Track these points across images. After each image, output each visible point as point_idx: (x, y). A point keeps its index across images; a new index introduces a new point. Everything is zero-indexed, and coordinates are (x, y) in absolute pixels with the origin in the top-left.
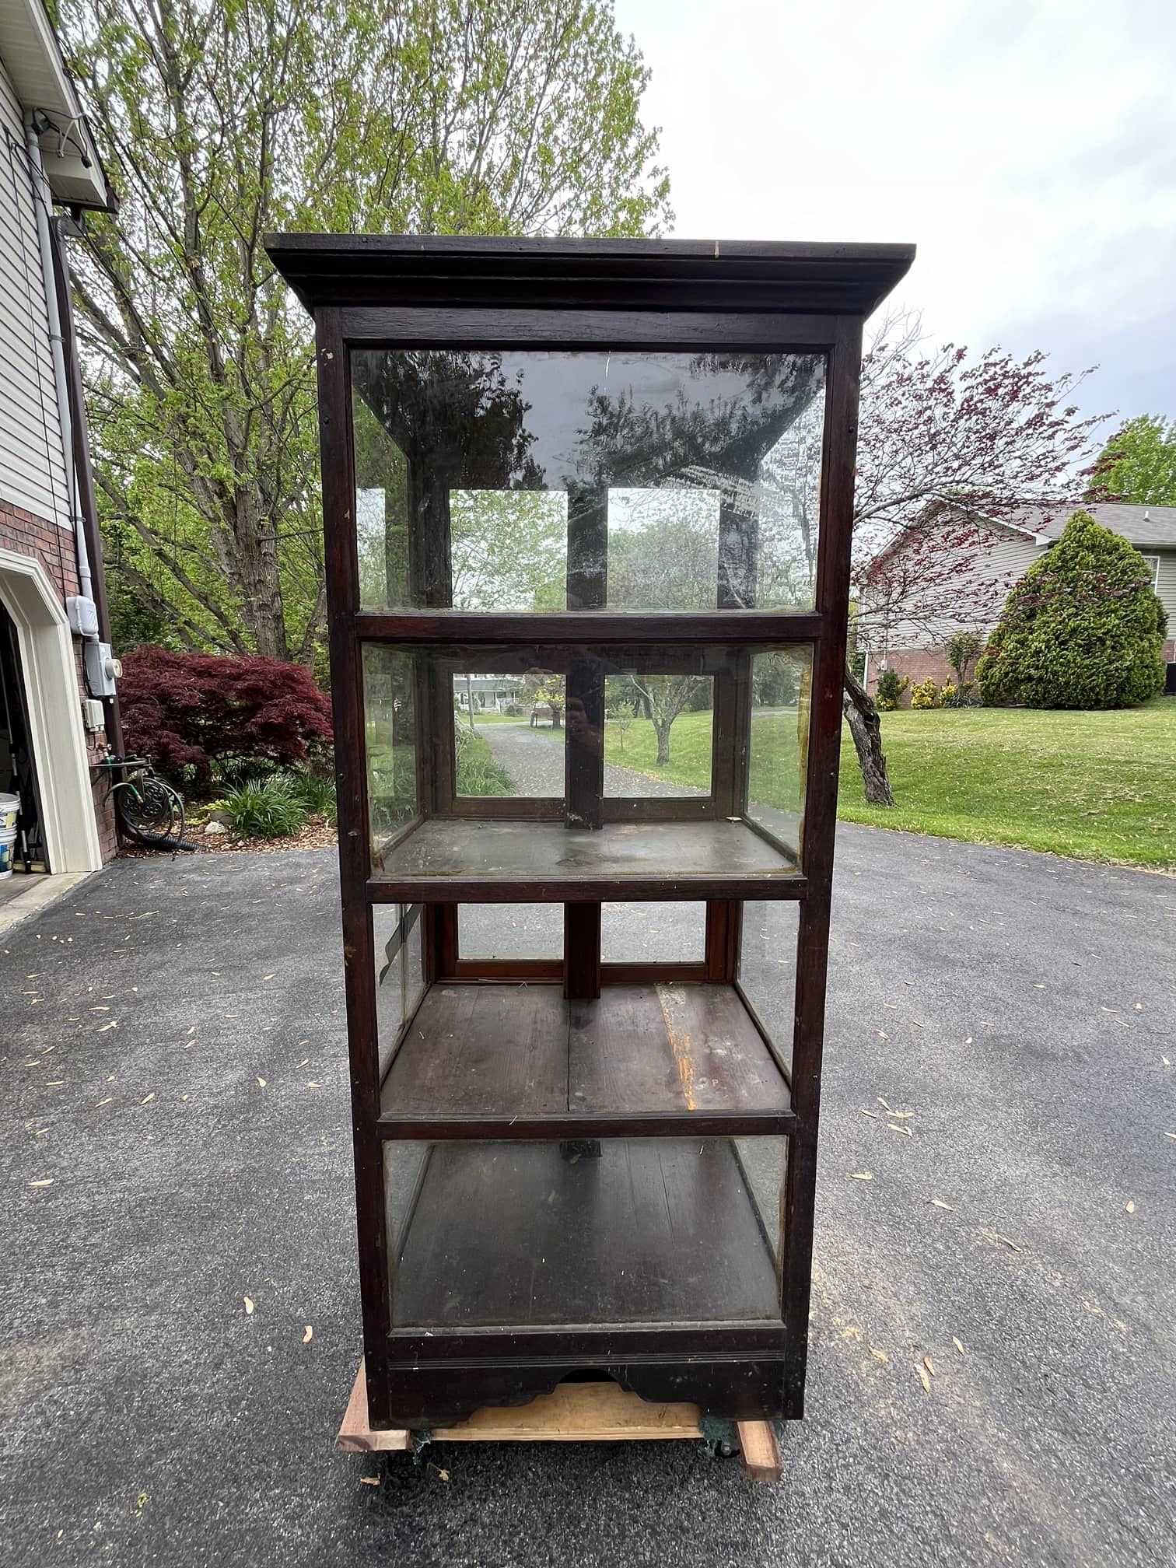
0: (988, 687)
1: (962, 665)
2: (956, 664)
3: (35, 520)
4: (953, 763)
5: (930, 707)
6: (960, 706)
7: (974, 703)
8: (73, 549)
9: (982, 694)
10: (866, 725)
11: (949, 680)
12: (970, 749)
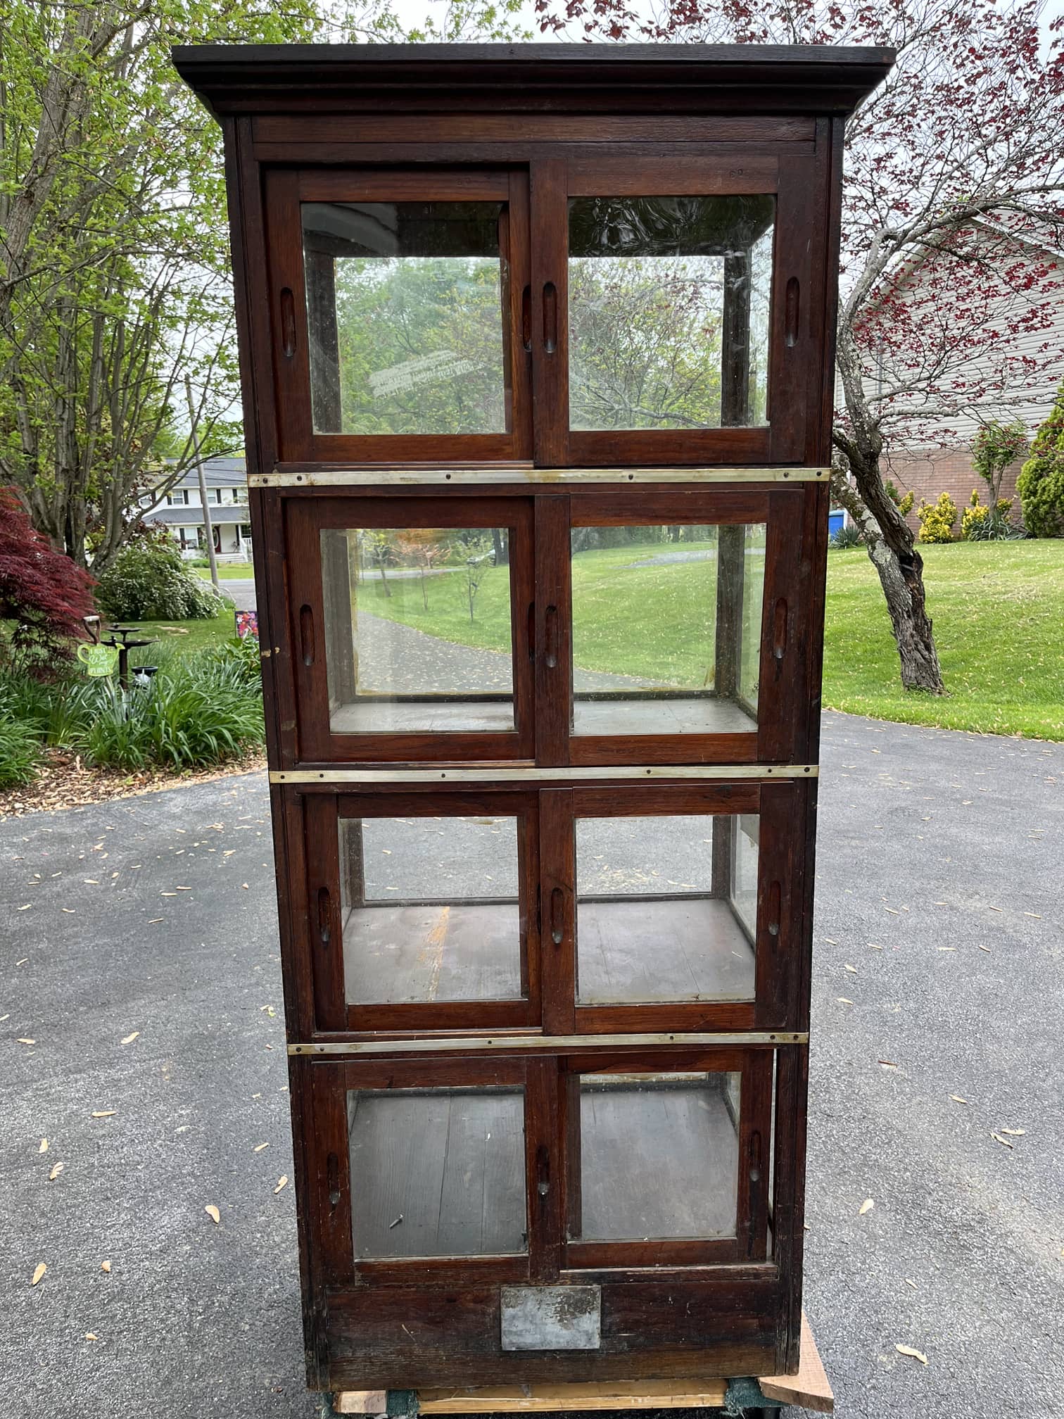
0: (1036, 507)
1: (996, 474)
2: (987, 474)
4: (1014, 625)
5: (946, 541)
6: (992, 537)
7: (1015, 532)
9: (1028, 518)
10: (903, 571)
11: (975, 498)
12: (1035, 604)
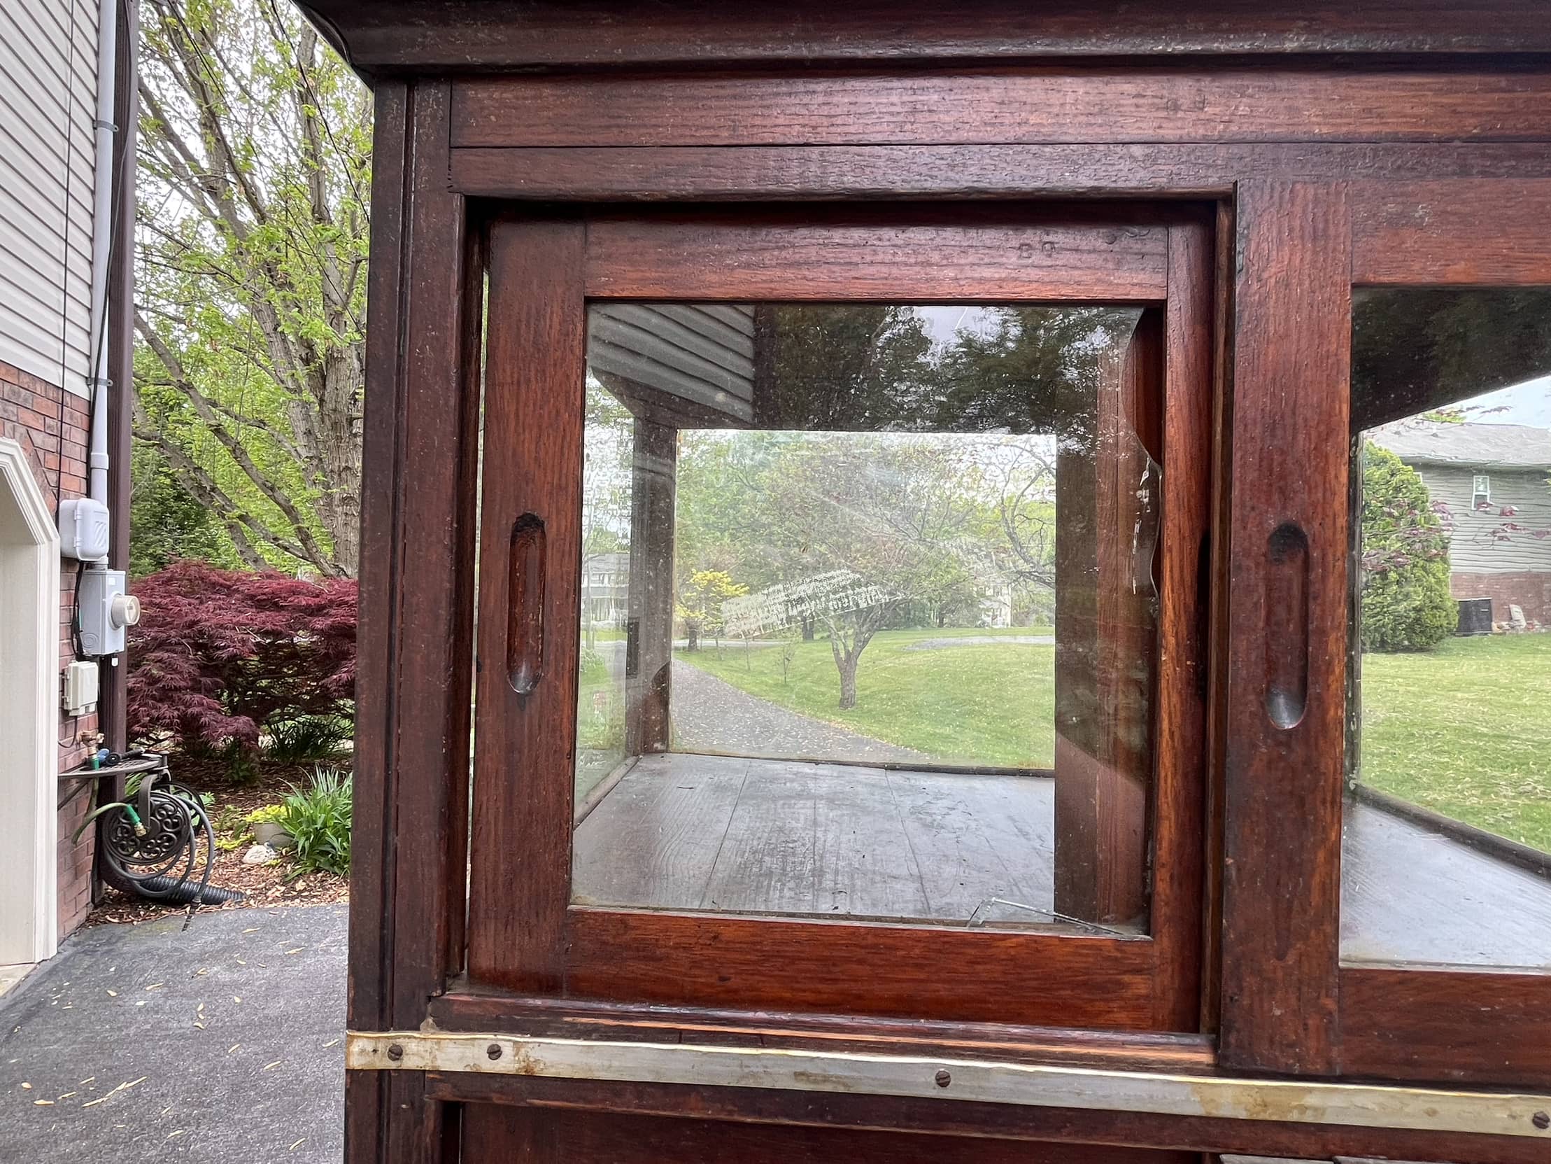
3: (25, 380)
8: (86, 427)
